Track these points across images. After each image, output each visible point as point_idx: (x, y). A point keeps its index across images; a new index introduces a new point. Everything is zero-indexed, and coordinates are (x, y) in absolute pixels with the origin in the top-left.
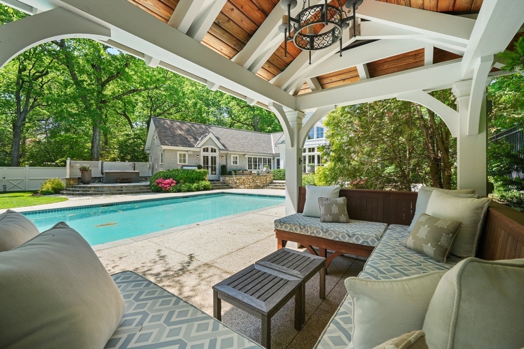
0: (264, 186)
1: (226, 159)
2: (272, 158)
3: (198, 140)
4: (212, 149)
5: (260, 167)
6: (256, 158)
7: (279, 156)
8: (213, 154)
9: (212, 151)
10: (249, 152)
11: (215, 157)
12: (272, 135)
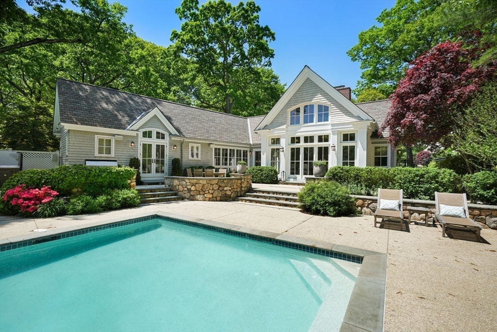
0: (238, 196)
1: (181, 150)
2: (248, 150)
3: (135, 119)
4: (158, 133)
5: (232, 161)
6: (227, 149)
7: (260, 148)
8: (160, 142)
9: (158, 137)
10: (217, 141)
11: (163, 147)
12: (248, 120)
